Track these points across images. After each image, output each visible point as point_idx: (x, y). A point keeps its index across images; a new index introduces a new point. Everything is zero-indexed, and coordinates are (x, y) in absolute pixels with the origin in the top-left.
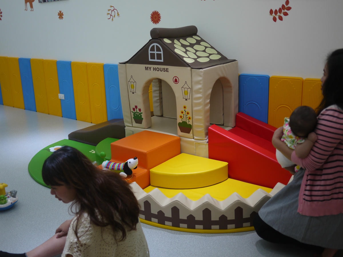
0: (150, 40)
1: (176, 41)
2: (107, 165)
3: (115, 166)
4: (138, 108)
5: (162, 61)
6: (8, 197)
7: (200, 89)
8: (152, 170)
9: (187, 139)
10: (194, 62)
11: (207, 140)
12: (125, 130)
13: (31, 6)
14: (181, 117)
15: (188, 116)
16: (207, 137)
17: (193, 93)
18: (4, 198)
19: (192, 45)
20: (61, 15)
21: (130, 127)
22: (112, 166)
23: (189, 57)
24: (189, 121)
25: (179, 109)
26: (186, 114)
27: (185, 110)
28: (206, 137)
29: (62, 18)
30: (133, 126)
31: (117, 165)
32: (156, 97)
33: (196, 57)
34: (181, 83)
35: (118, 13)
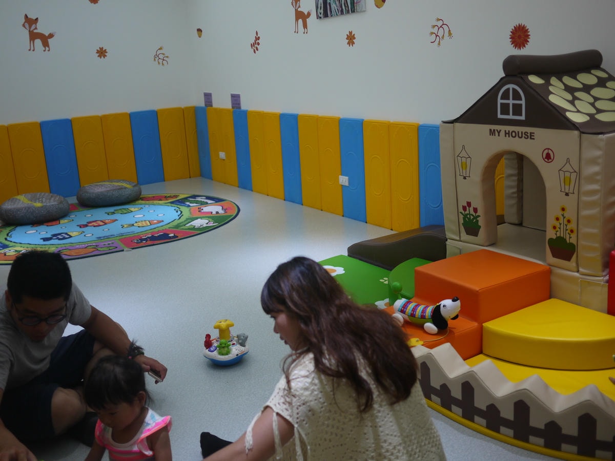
0: (502, 79)
1: (554, 80)
2: (403, 307)
3: (418, 310)
4: (473, 205)
5: (523, 118)
6: (233, 344)
7: (597, 174)
8: (486, 325)
9: (565, 271)
10: (588, 121)
11: (607, 278)
12: (445, 246)
13: (305, 26)
14: (554, 228)
15: (569, 227)
16: (607, 271)
17: (582, 182)
18: (226, 345)
19: (587, 89)
20: (351, 39)
21: (456, 241)
22: (411, 309)
23: (578, 111)
24: (570, 238)
25: (552, 211)
26: (565, 223)
27: (563, 215)
28: (603, 271)
29: (353, 43)
30: (462, 239)
31: (420, 308)
32: (511, 187)
33: (593, 111)
34: (558, 162)
35: (449, 31)
